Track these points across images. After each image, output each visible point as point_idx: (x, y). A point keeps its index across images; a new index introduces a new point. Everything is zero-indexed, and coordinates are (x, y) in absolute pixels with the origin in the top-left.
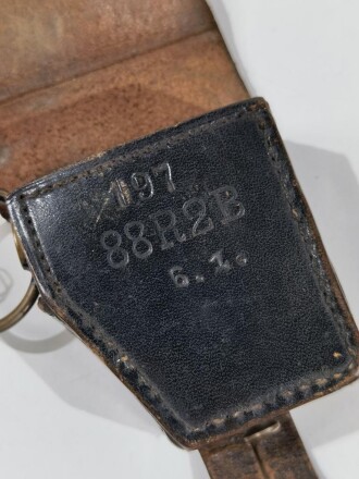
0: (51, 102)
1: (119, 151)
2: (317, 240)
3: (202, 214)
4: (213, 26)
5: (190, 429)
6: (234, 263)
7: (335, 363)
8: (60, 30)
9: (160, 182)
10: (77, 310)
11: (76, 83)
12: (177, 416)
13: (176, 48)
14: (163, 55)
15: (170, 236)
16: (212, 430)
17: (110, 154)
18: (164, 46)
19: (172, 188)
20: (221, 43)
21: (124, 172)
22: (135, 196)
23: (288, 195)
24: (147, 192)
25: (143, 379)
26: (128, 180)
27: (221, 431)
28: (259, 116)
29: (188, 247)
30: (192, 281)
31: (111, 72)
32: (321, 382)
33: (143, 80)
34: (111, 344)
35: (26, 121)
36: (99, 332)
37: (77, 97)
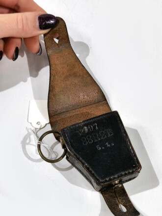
0: (68, 115)
1: (85, 121)
2: (129, 141)
3: (103, 135)
4: (106, 100)
5: (101, 181)
6: (111, 145)
7: (134, 167)
8: (71, 99)
9: (94, 127)
10: (76, 154)
11: (74, 111)
12: (98, 178)
13: (96, 104)
14: (94, 105)
15: (97, 139)
16: (106, 181)
17: (83, 121)
18: (94, 104)
19: (97, 128)
20: (107, 103)
21: (87, 125)
22: (89, 130)
23: (123, 131)
24: (91, 129)
25: (90, 169)
26: (87, 127)
27: (108, 181)
28: (116, 114)
29: (101, 141)
30: (101, 148)
31: (82, 109)
32: (131, 171)
33: (89, 111)
34: (83, 161)
35: (62, 119)
36: (81, 159)
37: (74, 114)
